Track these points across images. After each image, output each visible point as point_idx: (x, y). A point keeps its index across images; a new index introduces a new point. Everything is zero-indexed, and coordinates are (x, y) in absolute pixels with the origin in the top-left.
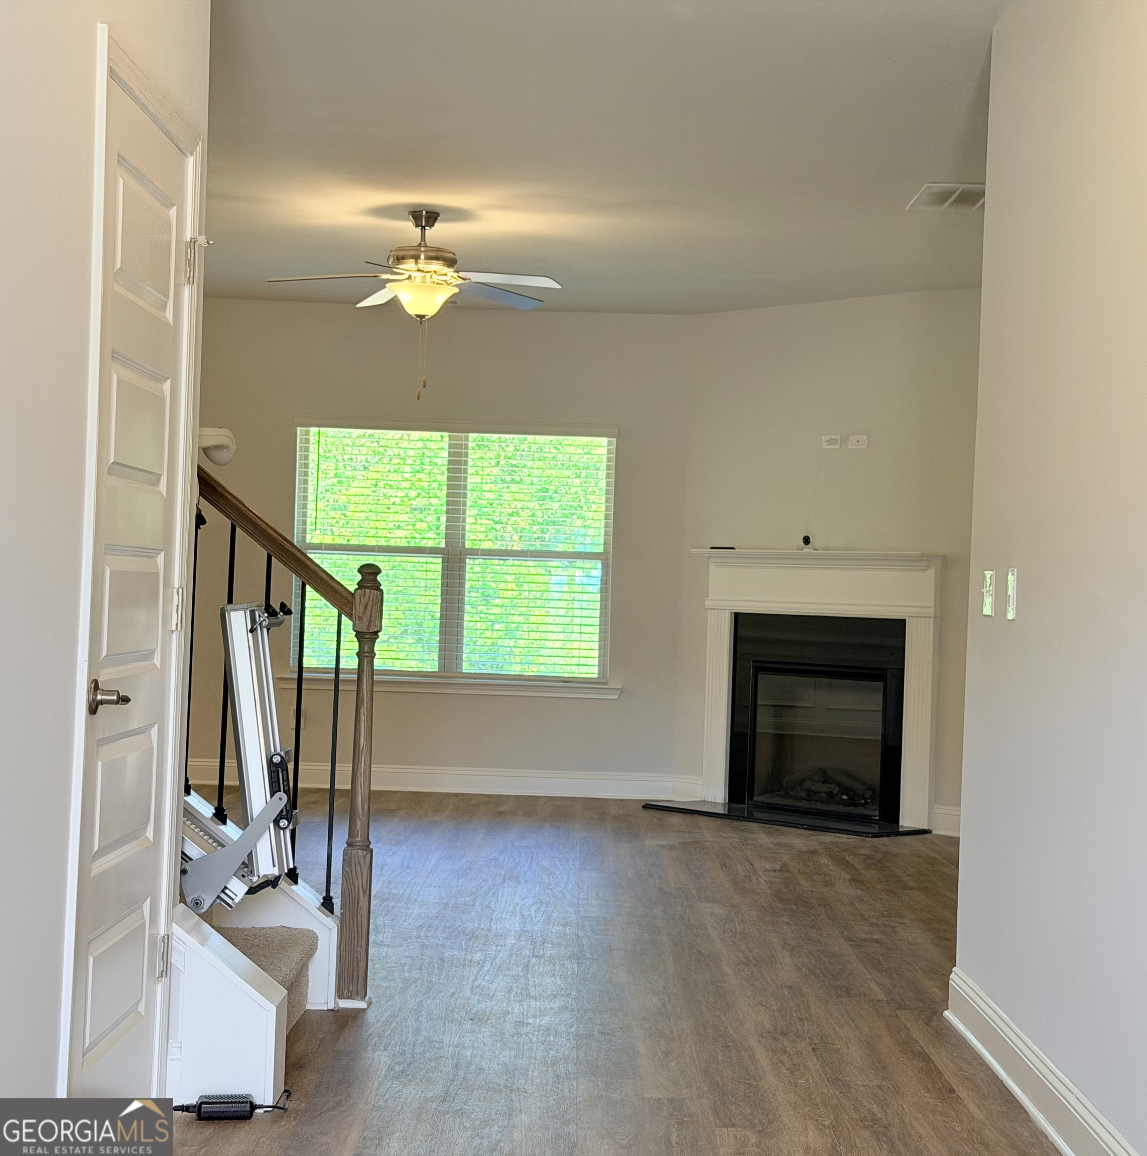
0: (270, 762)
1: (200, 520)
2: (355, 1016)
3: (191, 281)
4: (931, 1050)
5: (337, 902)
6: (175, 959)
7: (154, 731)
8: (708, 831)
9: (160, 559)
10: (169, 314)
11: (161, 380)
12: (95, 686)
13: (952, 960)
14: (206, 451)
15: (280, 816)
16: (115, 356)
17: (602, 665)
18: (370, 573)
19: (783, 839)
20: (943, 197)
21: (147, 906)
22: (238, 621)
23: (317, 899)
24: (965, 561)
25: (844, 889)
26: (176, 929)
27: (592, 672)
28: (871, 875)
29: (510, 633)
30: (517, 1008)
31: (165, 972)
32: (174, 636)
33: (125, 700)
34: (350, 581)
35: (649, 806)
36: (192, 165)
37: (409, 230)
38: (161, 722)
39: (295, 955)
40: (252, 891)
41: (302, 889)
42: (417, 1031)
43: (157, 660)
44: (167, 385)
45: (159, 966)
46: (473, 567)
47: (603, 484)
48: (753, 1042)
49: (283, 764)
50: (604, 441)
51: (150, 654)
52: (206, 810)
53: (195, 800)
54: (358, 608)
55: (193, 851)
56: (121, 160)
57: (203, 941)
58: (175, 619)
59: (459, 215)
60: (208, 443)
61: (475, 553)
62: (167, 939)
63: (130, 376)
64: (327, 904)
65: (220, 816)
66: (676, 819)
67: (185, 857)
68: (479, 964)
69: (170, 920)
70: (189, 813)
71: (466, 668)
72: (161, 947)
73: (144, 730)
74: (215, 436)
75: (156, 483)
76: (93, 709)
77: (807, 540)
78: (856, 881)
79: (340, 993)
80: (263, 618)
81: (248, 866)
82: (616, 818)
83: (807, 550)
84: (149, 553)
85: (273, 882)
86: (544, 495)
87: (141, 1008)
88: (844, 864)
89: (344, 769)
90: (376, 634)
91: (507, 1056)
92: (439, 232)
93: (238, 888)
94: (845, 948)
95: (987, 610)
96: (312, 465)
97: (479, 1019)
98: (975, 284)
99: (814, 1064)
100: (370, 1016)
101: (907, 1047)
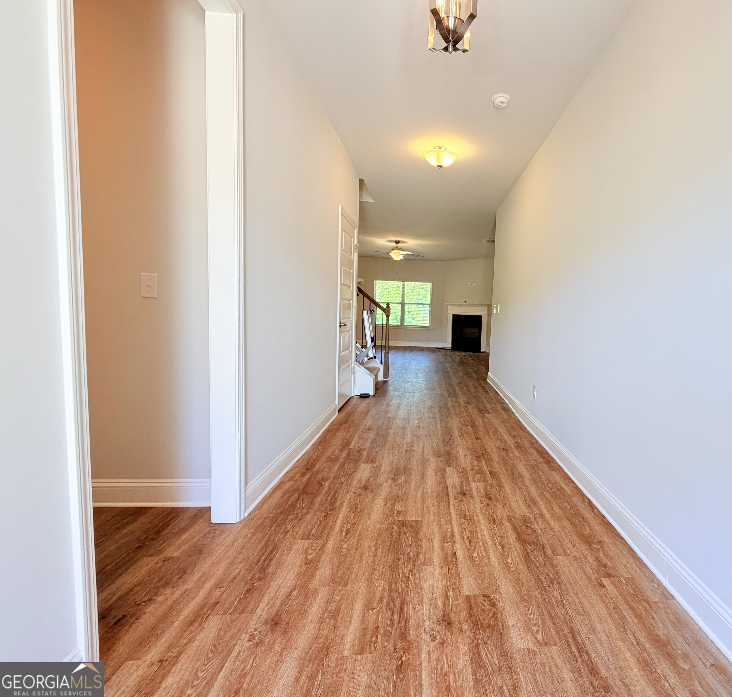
0: (371, 337)
1: (358, 295)
2: (387, 381)
3: (356, 252)
4: (484, 385)
5: (383, 362)
6: (355, 371)
7: (351, 331)
8: (448, 352)
9: (351, 301)
10: (352, 258)
11: (351, 269)
12: (340, 323)
13: (488, 371)
14: (359, 283)
15: (373, 347)
16: (343, 264)
17: (430, 324)
18: (388, 305)
19: (460, 353)
20: (488, 241)
21: (350, 361)
22: (365, 313)
23: (380, 362)
24: (491, 305)
25: (471, 361)
26: (355, 366)
27: (428, 325)
28: (475, 359)
29: (413, 319)
30: (415, 380)
31: (354, 373)
32: (354, 315)
33: (346, 325)
34: (385, 306)
35: (438, 348)
36: (356, 231)
37: (394, 245)
38: (352, 330)
39: (376, 371)
40: (368, 359)
41: (377, 360)
42: (397, 384)
43: (351, 319)
44: (352, 270)
45: (353, 372)
46: (406, 306)
47: (430, 293)
48: (455, 385)
49: (373, 337)
50: (430, 284)
51: (350, 318)
52: (360, 347)
53: (357, 345)
54: (386, 311)
55: (358, 353)
56: (343, 229)
57: (360, 368)
58: (354, 312)
59: (404, 242)
60: (359, 281)
61: (407, 304)
62: (354, 367)
63: (345, 268)
64: (381, 363)
65: (362, 348)
66: (443, 350)
67: (357, 354)
68: (408, 373)
69: (354, 364)
70: (357, 347)
71: (405, 324)
72: (353, 369)
73: (349, 331)
74: (360, 280)
75: (350, 288)
76: (340, 326)
77: (465, 302)
78: (473, 360)
79: (384, 378)
80: (369, 312)
81: (367, 355)
82: (432, 350)
83: (465, 303)
84: (349, 300)
85: (372, 358)
86: (419, 295)
87: (350, 379)
88: (471, 357)
89: (384, 342)
90: (389, 316)
91: (413, 387)
92: (400, 245)
93: (366, 359)
94: (471, 370)
95: (495, 312)
96: (377, 289)
97: (408, 382)
98: (493, 257)
99: (465, 388)
100: (389, 381)
101: (480, 385)
